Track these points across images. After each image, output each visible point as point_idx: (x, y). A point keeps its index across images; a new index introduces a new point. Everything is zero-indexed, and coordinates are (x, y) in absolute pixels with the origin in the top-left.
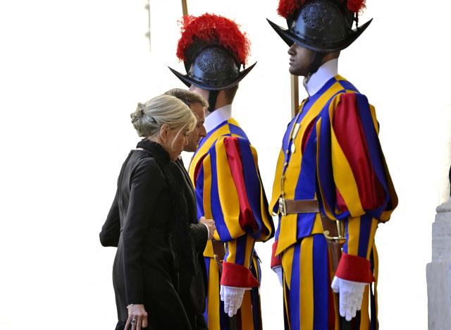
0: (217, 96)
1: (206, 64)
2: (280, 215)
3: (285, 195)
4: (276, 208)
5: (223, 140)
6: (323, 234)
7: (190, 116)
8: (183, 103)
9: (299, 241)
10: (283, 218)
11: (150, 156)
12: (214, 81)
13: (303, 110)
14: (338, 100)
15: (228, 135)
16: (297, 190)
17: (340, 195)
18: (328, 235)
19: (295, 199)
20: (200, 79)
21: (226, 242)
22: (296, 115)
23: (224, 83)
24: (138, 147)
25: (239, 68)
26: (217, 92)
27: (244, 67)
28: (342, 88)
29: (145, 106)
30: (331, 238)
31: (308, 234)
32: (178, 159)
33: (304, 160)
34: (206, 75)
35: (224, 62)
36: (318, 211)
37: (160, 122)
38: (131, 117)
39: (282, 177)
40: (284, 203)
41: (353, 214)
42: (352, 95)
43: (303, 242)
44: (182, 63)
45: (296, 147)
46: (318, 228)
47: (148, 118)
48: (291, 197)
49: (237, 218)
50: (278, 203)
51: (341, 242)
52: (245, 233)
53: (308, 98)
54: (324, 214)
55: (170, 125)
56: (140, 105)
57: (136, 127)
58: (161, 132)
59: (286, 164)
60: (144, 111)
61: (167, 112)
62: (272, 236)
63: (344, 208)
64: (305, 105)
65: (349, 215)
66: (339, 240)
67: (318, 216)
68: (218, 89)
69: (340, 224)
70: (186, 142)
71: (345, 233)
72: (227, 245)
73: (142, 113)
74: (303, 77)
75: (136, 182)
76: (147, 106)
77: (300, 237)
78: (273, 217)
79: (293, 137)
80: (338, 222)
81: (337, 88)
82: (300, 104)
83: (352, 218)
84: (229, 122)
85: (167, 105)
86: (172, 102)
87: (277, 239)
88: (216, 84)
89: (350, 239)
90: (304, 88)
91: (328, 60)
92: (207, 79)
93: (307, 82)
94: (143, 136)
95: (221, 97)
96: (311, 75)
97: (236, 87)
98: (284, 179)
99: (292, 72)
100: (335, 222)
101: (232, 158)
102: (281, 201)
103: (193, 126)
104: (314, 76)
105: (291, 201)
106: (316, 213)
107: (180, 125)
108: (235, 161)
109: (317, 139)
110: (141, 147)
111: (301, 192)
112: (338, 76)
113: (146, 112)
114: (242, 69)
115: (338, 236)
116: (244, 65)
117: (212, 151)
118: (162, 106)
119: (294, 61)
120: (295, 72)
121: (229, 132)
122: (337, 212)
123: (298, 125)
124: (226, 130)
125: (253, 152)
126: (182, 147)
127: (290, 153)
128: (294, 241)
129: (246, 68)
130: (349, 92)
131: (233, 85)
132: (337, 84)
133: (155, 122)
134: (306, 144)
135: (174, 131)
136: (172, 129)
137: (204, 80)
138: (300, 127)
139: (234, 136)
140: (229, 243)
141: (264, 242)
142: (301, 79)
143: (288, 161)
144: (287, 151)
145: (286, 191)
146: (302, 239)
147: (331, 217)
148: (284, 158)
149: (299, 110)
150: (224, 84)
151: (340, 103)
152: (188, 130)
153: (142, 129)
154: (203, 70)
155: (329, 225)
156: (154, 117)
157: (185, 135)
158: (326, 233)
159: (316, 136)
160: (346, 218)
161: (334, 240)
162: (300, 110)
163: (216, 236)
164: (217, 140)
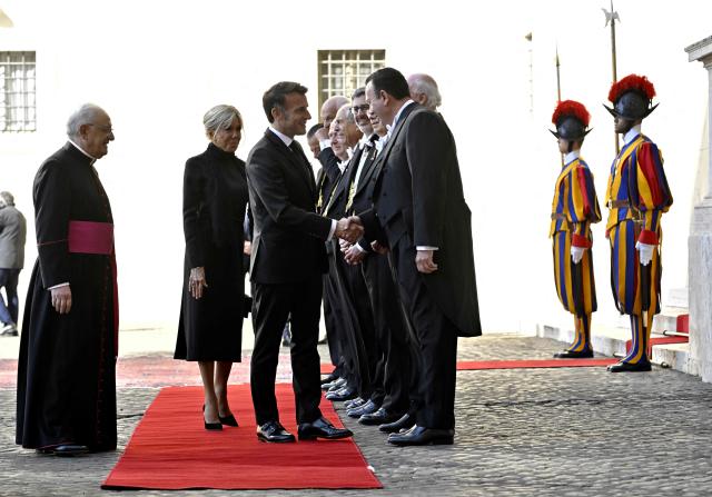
0: (573, 144)
1: (567, 126)
3: (612, 196)
5: (576, 168)
6: (631, 219)
12: (571, 136)
16: (618, 195)
17: (642, 198)
18: (635, 220)
19: (617, 200)
21: (575, 223)
22: (618, 155)
26: (573, 142)
28: (643, 141)
31: (624, 219)
33: (622, 179)
36: (629, 206)
42: (649, 144)
44: (555, 126)
45: (618, 172)
46: (629, 216)
48: (615, 199)
49: (582, 210)
50: (608, 202)
52: (585, 218)
53: (624, 145)
54: (633, 208)
59: (612, 181)
63: (644, 205)
64: (623, 149)
65: (646, 209)
66: (640, 222)
67: (629, 209)
69: (641, 213)
71: (644, 218)
72: (576, 225)
77: (619, 220)
79: (617, 166)
82: (620, 149)
83: (648, 210)
84: (579, 159)
89: (646, 222)
90: (622, 140)
91: (636, 125)
92: (568, 135)
93: (624, 137)
95: (576, 145)
96: (626, 133)
98: (612, 189)
100: (638, 212)
101: (580, 178)
104: (628, 133)
108: (582, 180)
109: (629, 168)
111: (620, 196)
112: (641, 134)
115: (640, 220)
117: (570, 174)
119: (617, 125)
120: (617, 132)
121: (579, 164)
122: (639, 207)
123: (619, 160)
124: (577, 163)
128: (616, 222)
130: (647, 142)
132: (641, 138)
134: (623, 170)
139: (582, 166)
140: (577, 223)
142: (621, 135)
143: (614, 179)
144: (613, 174)
146: (620, 222)
147: (636, 210)
151: (642, 148)
155: (635, 214)
158: (633, 218)
159: (628, 166)
160: (644, 211)
161: (638, 222)
162: (620, 152)
163: (570, 219)
164: (573, 168)
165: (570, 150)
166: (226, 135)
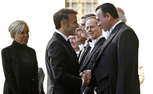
166: (22, 36)
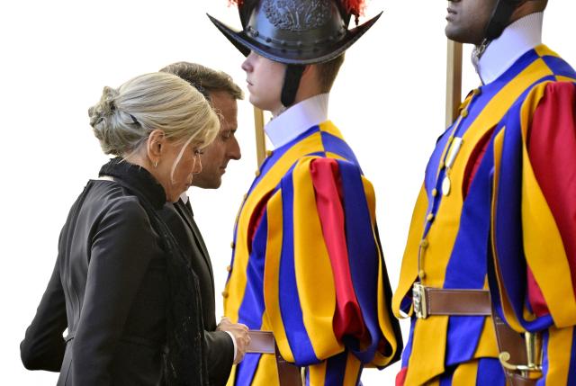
0: (300, 76)
1: (281, 11)
2: (414, 318)
3: (425, 277)
4: (406, 303)
5: (308, 162)
6: (496, 359)
7: (206, 115)
8: (194, 90)
9: (449, 370)
10: (419, 323)
11: (129, 192)
12: (295, 47)
13: (469, 110)
14: (539, 95)
15: (321, 154)
16: (450, 269)
17: (536, 284)
18: (508, 362)
19: (446, 286)
20: (269, 41)
21: (306, 365)
22: (454, 121)
23: (315, 50)
24: (101, 174)
25: (347, 22)
26: (302, 68)
27: (357, 21)
28: (550, 72)
29: (117, 93)
30: (513, 367)
31: (468, 357)
32: (180, 201)
33: (467, 211)
34: (282, 33)
35: (319, 9)
36: (488, 311)
37: (148, 125)
38: (90, 115)
39: (421, 241)
40: (423, 294)
41: (558, 323)
42: (567, 85)
43: (458, 372)
44: (235, 9)
45: (452, 184)
46: (488, 346)
47: (123, 116)
48: (439, 283)
49: (329, 319)
50: (410, 294)
51: (533, 376)
52: (343, 350)
53: (480, 88)
54: (503, 320)
55: (166, 131)
56: (107, 91)
57: (99, 135)
58: (150, 144)
59: (430, 216)
60: (116, 103)
61: (161, 106)
62: (396, 359)
63: (542, 309)
64: (474, 101)
65: (552, 323)
66: (529, 371)
67: (490, 323)
68: (303, 62)
69: (532, 340)
70: (197, 166)
71: (541, 358)
72: (306, 373)
73: (112, 107)
74: (472, 46)
75: (101, 244)
76: (122, 93)
77: (451, 361)
78: (400, 321)
79: (448, 164)
80: (528, 335)
81: (538, 70)
82: (463, 100)
83: (557, 330)
84: (322, 129)
85: (161, 91)
86: (171, 87)
87: (405, 365)
88: (300, 52)
89: (551, 371)
90: (474, 68)
91: (524, 15)
92: (283, 42)
93: (480, 56)
94: (113, 152)
95: (309, 78)
96: (487, 43)
97: (339, 60)
98: (426, 247)
99: (451, 36)
100: (523, 335)
101: (326, 201)
102: (417, 289)
103: (211, 134)
104: (494, 44)
105: (437, 290)
106: (486, 316)
107: (186, 133)
108: (331, 206)
109: (495, 169)
110: (108, 175)
111: (458, 273)
112: (542, 47)
113: (119, 105)
114: (352, 26)
115: (526, 364)
116: (357, 16)
117: (286, 185)
118: (153, 94)
119: (455, 13)
120: (458, 36)
121: (321, 148)
122: (527, 316)
123: (457, 141)
124: (315, 144)
125: (366, 191)
126: (190, 177)
127: (438, 196)
128: (440, 369)
129: (360, 24)
130: (561, 79)
131: (333, 55)
132: (539, 62)
133: (136, 124)
134: (472, 179)
135: (175, 144)
136: (171, 139)
137: (278, 44)
138: (461, 145)
139: (332, 157)
140: (311, 368)
141: (381, 368)
143: (434, 211)
144: (434, 192)
145: (428, 270)
146: (455, 366)
147: (516, 326)
148: (428, 204)
149: (461, 111)
150: (316, 53)
151: (543, 100)
152: (202, 142)
153: (110, 139)
154: (276, 22)
155: (511, 341)
156: (136, 115)
157: (196, 152)
158: (504, 357)
159: (492, 165)
160: (544, 330)
161: (519, 372)
162: (464, 112)
163: (287, 353)
164: (298, 163)
165: (288, 97)
